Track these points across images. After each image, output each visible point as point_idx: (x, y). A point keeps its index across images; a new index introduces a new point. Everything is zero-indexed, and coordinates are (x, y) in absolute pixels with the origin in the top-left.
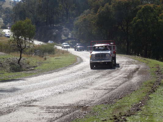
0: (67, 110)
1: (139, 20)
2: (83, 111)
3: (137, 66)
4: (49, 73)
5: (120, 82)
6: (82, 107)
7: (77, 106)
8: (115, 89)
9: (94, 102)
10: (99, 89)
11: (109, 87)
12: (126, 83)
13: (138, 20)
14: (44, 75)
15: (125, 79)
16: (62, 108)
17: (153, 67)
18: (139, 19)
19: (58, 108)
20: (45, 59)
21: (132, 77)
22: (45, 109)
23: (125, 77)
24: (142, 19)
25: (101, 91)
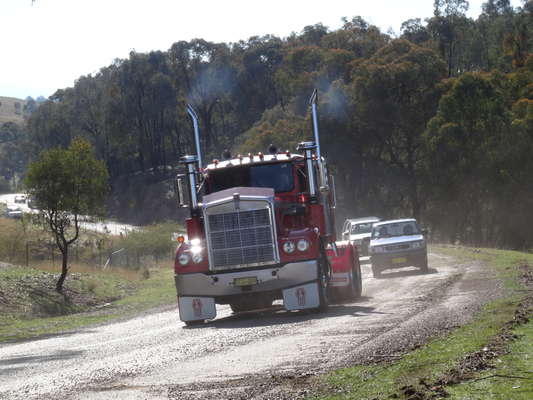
0: (241, 389)
1: (448, 125)
2: (294, 388)
3: (456, 270)
4: (166, 310)
5: (406, 310)
6: (290, 378)
7: (273, 377)
8: (392, 328)
9: (329, 364)
10: (338, 333)
11: (371, 327)
12: (425, 312)
13: (443, 126)
14: (150, 317)
15: (419, 304)
16: (222, 385)
17: (508, 268)
18: (448, 121)
19: (211, 386)
20: (147, 275)
21: (443, 297)
22: (166, 393)
23: (420, 299)
24: (456, 122)
25: (346, 336)
